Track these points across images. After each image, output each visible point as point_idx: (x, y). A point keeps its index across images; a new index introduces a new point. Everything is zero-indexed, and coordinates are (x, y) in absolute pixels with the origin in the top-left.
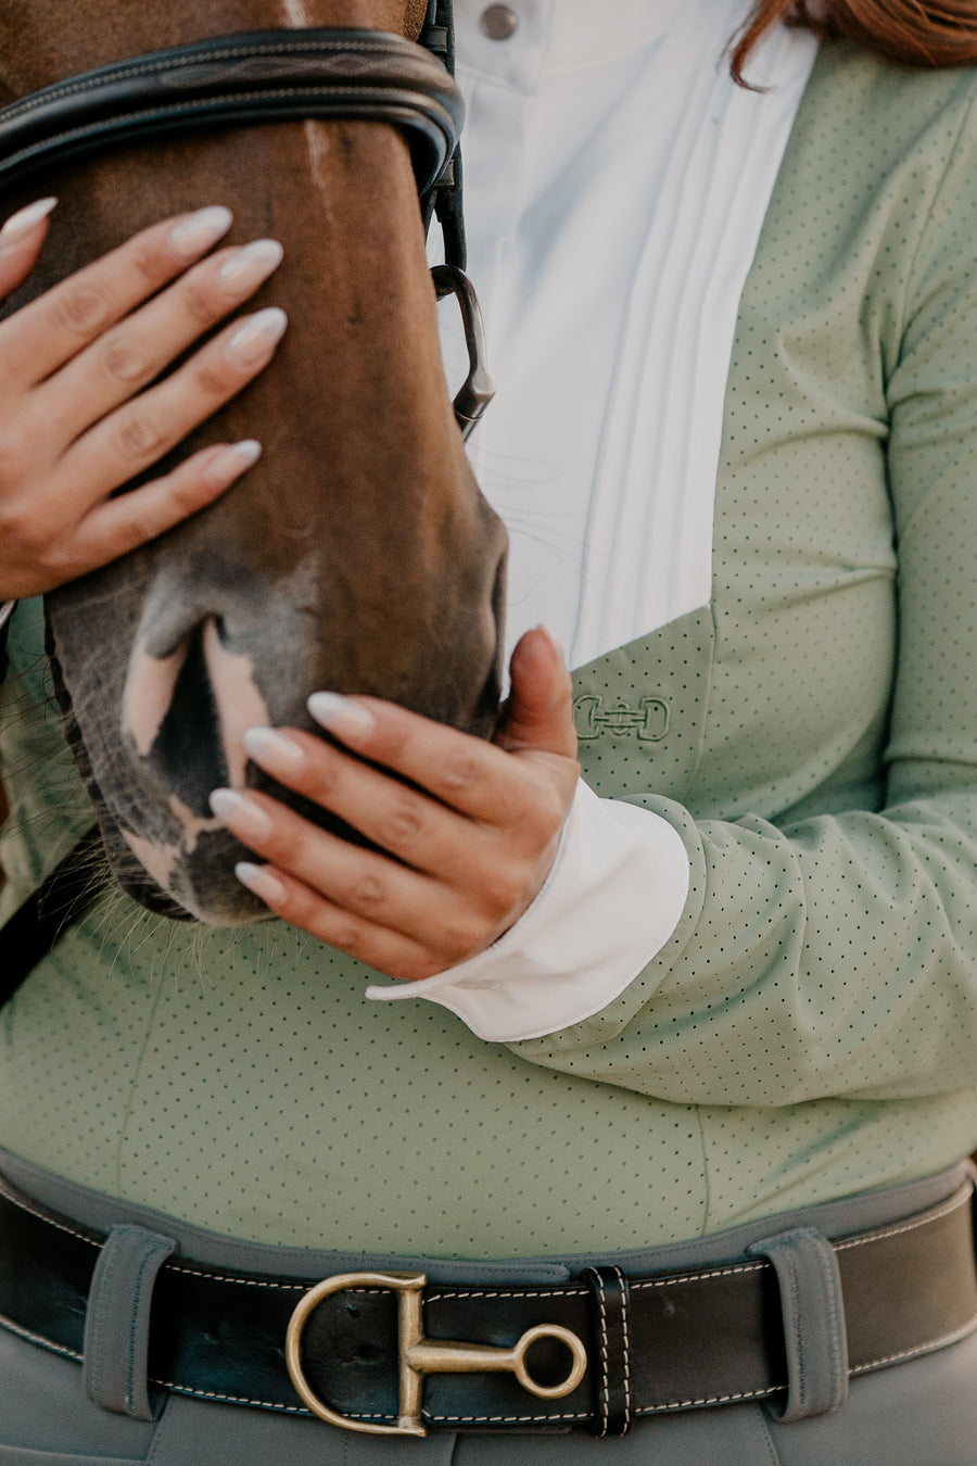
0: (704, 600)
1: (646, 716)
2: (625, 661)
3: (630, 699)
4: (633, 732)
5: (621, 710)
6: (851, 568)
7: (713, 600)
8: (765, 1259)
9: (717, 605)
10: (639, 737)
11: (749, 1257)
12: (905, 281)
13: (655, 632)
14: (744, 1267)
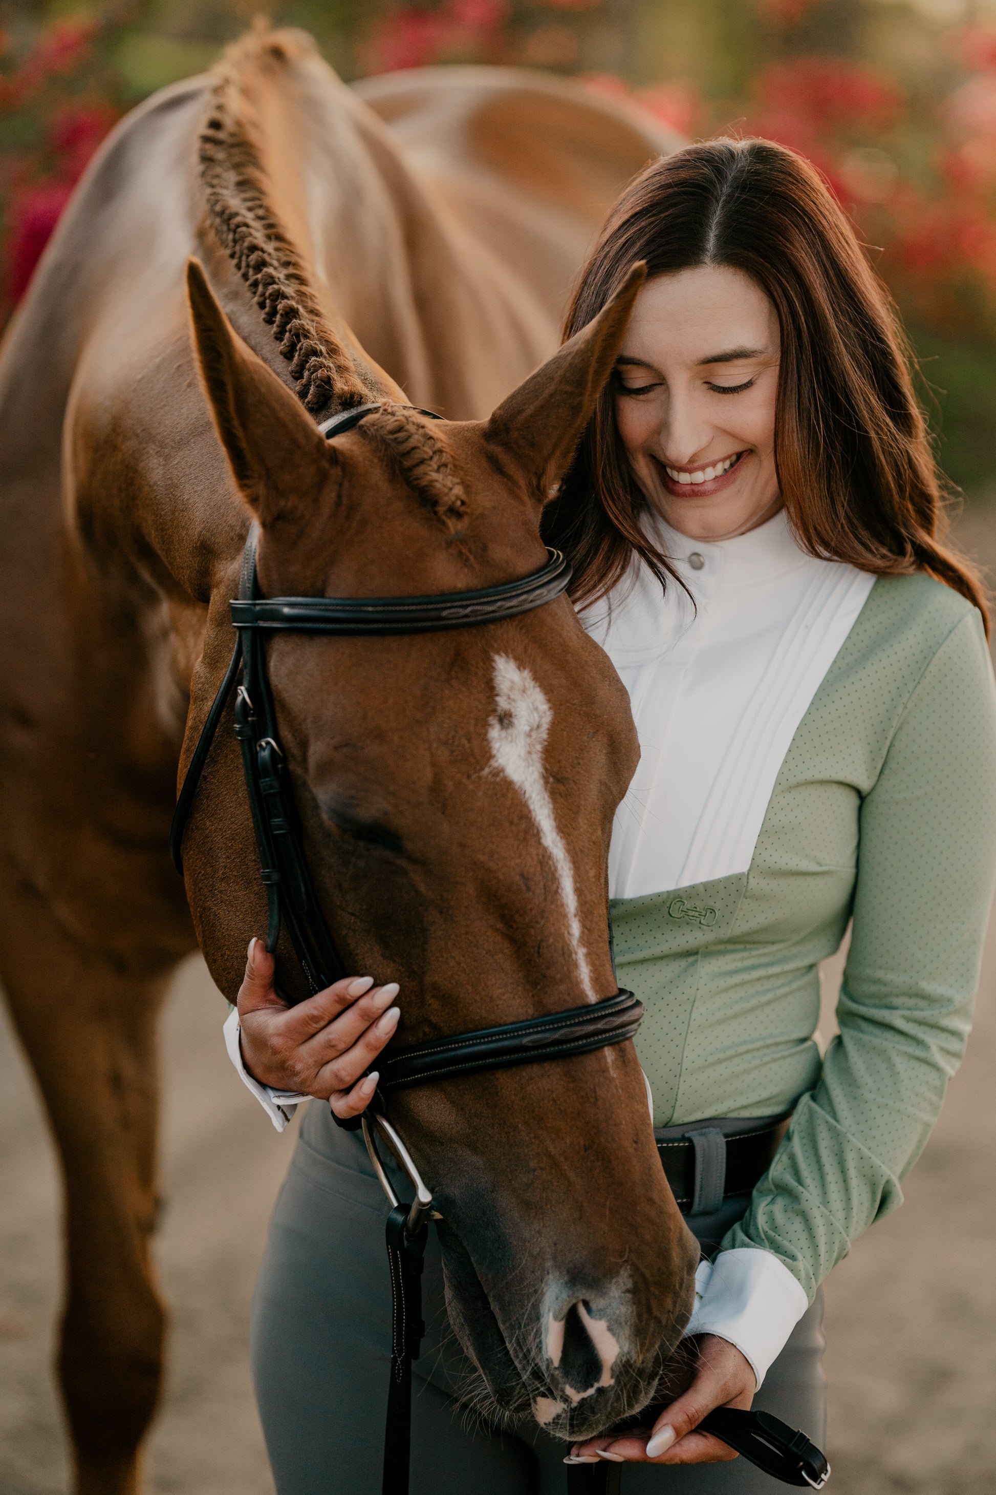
0: (744, 868)
1: (706, 914)
2: (702, 889)
3: (700, 905)
4: (698, 920)
5: (695, 909)
6: (821, 865)
7: (750, 870)
8: (690, 1140)
9: (751, 873)
10: (700, 923)
11: (684, 1139)
12: (894, 727)
13: (719, 879)
14: (679, 1143)
